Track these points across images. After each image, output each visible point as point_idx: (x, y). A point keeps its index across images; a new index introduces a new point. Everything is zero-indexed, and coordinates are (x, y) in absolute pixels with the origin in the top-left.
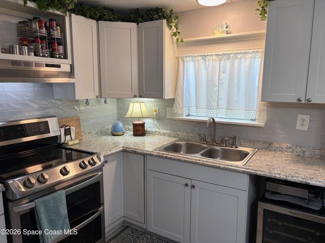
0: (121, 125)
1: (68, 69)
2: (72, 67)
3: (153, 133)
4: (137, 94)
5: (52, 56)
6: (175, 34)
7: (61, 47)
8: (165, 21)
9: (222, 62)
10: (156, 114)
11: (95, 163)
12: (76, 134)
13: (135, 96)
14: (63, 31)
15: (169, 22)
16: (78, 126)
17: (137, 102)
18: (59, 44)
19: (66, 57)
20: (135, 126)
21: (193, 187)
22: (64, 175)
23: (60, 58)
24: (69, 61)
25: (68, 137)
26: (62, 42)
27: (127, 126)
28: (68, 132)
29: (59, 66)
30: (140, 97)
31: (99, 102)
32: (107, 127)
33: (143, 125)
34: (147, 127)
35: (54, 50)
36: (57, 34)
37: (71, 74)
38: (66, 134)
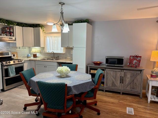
0: (30, 55)
1: (14, 39)
2: (15, 38)
3: (39, 57)
4: (34, 46)
5: (10, 36)
6: (43, 31)
7: (13, 34)
8: (40, 28)
9: (55, 38)
10: (40, 52)
11: (22, 61)
12: (16, 56)
13: (33, 46)
14: (13, 30)
15: (41, 28)
16: (17, 54)
17: (34, 48)
18: (12, 33)
19: (14, 36)
20: (34, 55)
21: (46, 67)
22: (14, 63)
23: (12, 36)
24: (15, 37)
25: (14, 57)
26: (13, 32)
27: (32, 56)
28: (14, 56)
29: (12, 38)
30: (35, 46)
31: (23, 48)
32: (25, 56)
33: (36, 55)
34: (37, 55)
35: (11, 34)
36: (12, 31)
37: (15, 40)
38: (13, 56)
